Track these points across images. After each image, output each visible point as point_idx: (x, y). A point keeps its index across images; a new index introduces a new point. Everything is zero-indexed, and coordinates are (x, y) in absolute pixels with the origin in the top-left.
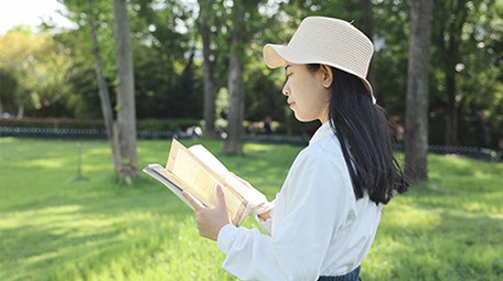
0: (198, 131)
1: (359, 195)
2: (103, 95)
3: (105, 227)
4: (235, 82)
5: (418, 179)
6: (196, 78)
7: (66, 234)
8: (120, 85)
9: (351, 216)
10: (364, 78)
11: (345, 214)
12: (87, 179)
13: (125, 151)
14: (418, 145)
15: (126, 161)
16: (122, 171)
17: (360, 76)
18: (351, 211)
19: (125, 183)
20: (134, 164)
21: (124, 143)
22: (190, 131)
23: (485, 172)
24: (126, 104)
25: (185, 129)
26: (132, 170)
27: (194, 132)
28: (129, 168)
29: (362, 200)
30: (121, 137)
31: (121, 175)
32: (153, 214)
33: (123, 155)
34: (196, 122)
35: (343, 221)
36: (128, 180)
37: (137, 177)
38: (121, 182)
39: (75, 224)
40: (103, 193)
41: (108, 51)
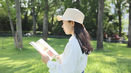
0: (29, 34)
1: (83, 53)
2: (11, 24)
3: (23, 64)
4: (45, 21)
5: (101, 48)
6: (28, 19)
7: (12, 67)
8: (17, 21)
9: (81, 58)
10: (82, 24)
11: (80, 58)
12: (5, 49)
13: (19, 40)
14: (101, 39)
15: (20, 43)
16: (18, 46)
17: (81, 23)
18: (81, 57)
19: (19, 50)
20: (22, 44)
21: (19, 38)
22: (27, 34)
23: (110, 45)
24: (19, 27)
25: (25, 34)
26: (21, 46)
27: (28, 35)
28: (20, 46)
29: (84, 54)
30: (18, 36)
31: (18, 48)
32: (36, 60)
33: (19, 41)
34: (28, 32)
35: (79, 59)
36: (20, 49)
37: (23, 48)
38: (18, 49)
39: (13, 63)
40: (14, 53)
41: (13, 11)
